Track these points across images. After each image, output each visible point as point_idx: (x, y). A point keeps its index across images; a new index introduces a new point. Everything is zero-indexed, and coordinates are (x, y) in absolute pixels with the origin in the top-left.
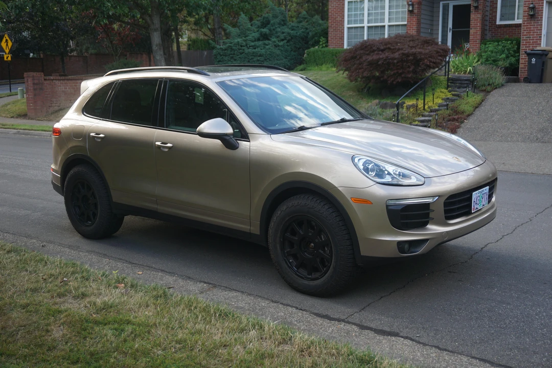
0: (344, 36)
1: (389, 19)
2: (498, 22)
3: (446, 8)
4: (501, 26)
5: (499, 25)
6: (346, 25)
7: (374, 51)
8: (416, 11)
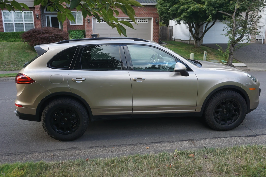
0: (3, 27)
1: (25, 20)
2: (70, 24)
3: (48, 18)
4: (72, 26)
5: (71, 25)
6: (4, 22)
7: (40, 33)
8: (39, 18)
